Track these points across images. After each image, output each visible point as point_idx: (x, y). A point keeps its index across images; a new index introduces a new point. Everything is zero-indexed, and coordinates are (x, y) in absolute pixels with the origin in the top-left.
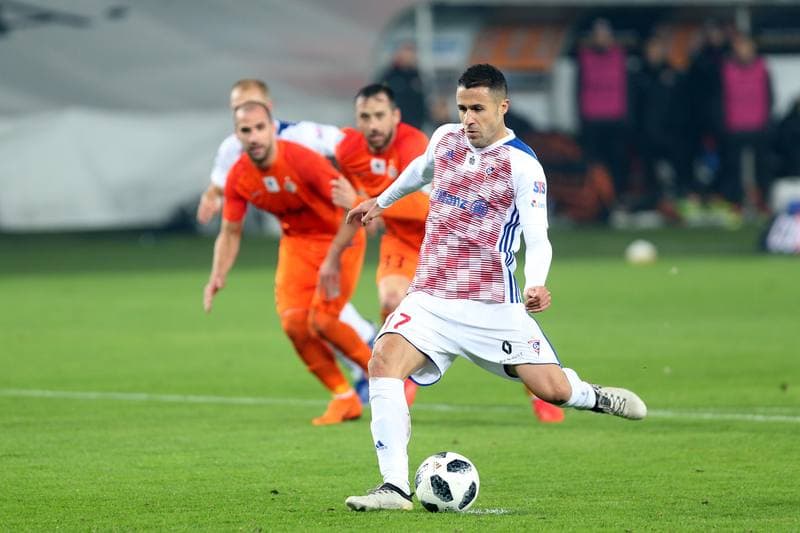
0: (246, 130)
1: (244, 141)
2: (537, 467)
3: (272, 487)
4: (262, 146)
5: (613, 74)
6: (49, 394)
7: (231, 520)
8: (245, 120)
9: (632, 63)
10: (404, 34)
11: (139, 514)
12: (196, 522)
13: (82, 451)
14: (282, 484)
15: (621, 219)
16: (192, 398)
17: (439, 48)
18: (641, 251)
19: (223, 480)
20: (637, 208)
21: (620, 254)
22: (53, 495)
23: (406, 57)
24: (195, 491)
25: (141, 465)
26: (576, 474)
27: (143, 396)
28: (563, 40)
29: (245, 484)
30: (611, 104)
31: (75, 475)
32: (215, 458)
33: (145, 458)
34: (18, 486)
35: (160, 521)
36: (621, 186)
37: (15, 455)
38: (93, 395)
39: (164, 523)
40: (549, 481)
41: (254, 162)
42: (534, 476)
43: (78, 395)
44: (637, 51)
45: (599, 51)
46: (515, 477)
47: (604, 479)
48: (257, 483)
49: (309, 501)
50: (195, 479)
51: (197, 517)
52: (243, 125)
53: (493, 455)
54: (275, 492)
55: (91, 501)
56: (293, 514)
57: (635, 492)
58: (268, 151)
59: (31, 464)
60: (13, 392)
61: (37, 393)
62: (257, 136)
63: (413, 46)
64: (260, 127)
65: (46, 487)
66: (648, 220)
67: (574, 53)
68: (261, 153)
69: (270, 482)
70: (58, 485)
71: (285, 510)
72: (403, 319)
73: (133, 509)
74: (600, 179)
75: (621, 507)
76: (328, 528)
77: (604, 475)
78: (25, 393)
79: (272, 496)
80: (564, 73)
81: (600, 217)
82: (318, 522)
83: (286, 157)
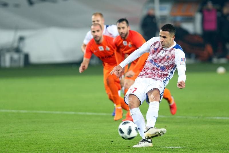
0: (94, 32)
1: (93, 35)
2: (190, 134)
3: (111, 140)
4: (98, 37)
5: (213, 17)
6: (45, 112)
7: (99, 150)
8: (94, 29)
9: (219, 14)
10: (151, 5)
11: (72, 148)
12: (89, 150)
13: (55, 129)
14: (114, 139)
15: (215, 60)
16: (88, 113)
17: (161, 9)
18: (221, 70)
19: (97, 138)
20: (220, 57)
21: (215, 71)
22: (46, 142)
23: (151, 12)
24: (89, 141)
25: (72, 133)
26: (201, 136)
27: (73, 113)
28: (198, 7)
29: (103, 139)
30: (212, 26)
31: (53, 136)
32: (94, 131)
33: (74, 131)
34: (36, 139)
35: (78, 150)
36: (215, 51)
37: (35, 130)
38: (58, 112)
39: (79, 150)
40: (194, 138)
41: (96, 41)
42: (189, 137)
43: (54, 112)
44: (220, 10)
45: (209, 10)
46: (183, 137)
47: (210, 138)
48: (107, 138)
49: (122, 144)
50: (88, 138)
51: (89, 149)
52: (93, 30)
53: (177, 130)
54: (112, 141)
55: (58, 144)
56: (117, 148)
57: (219, 142)
58: (100, 38)
59: (40, 133)
60: (34, 111)
61: (42, 112)
62: (97, 34)
63: (153, 9)
64: (98, 31)
65: (44, 140)
66: (223, 61)
67: (201, 11)
68: (98, 39)
69: (111, 138)
70: (48, 139)
71: (115, 147)
72: (135, 89)
73: (70, 146)
74: (209, 48)
75: (215, 146)
76: (128, 152)
77: (210, 136)
78: (38, 112)
79: (111, 142)
80: (198, 17)
81: (209, 60)
82: (125, 150)
83: (106, 40)
